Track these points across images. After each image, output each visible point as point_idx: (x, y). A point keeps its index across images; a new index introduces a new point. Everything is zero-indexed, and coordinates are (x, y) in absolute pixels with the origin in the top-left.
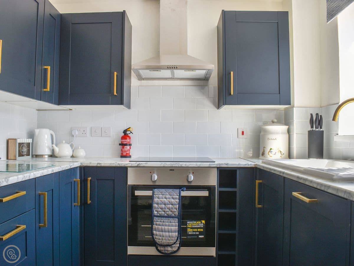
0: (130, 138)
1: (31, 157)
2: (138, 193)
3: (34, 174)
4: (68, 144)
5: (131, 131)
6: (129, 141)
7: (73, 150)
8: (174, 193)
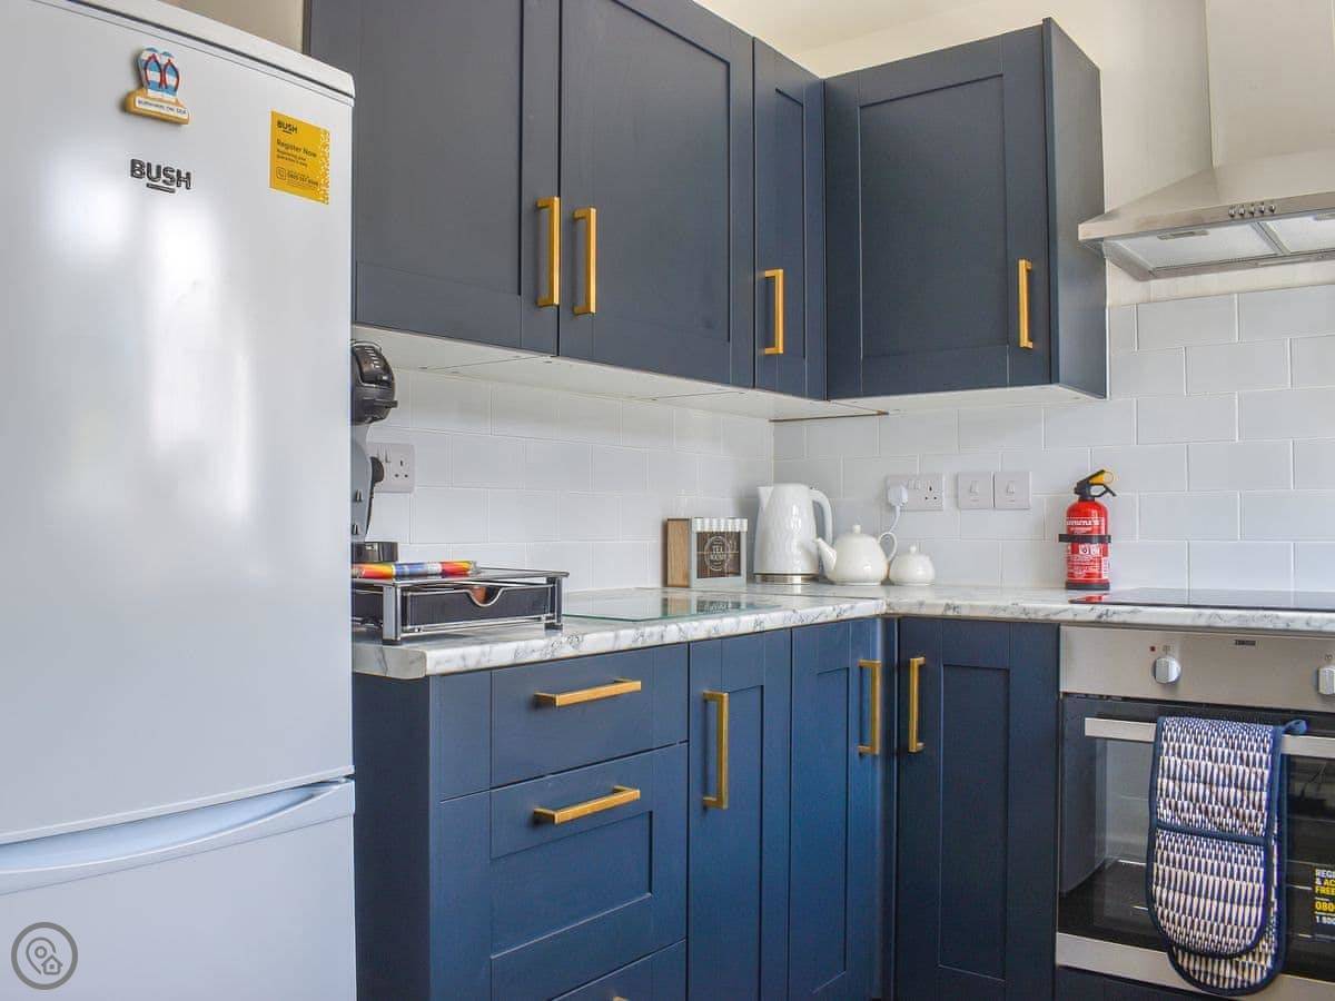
0: (1102, 511)
1: (745, 580)
2: (1094, 727)
3: (680, 629)
4: (875, 535)
5: (1108, 486)
6: (1096, 523)
7: (890, 559)
8: (1250, 739)
